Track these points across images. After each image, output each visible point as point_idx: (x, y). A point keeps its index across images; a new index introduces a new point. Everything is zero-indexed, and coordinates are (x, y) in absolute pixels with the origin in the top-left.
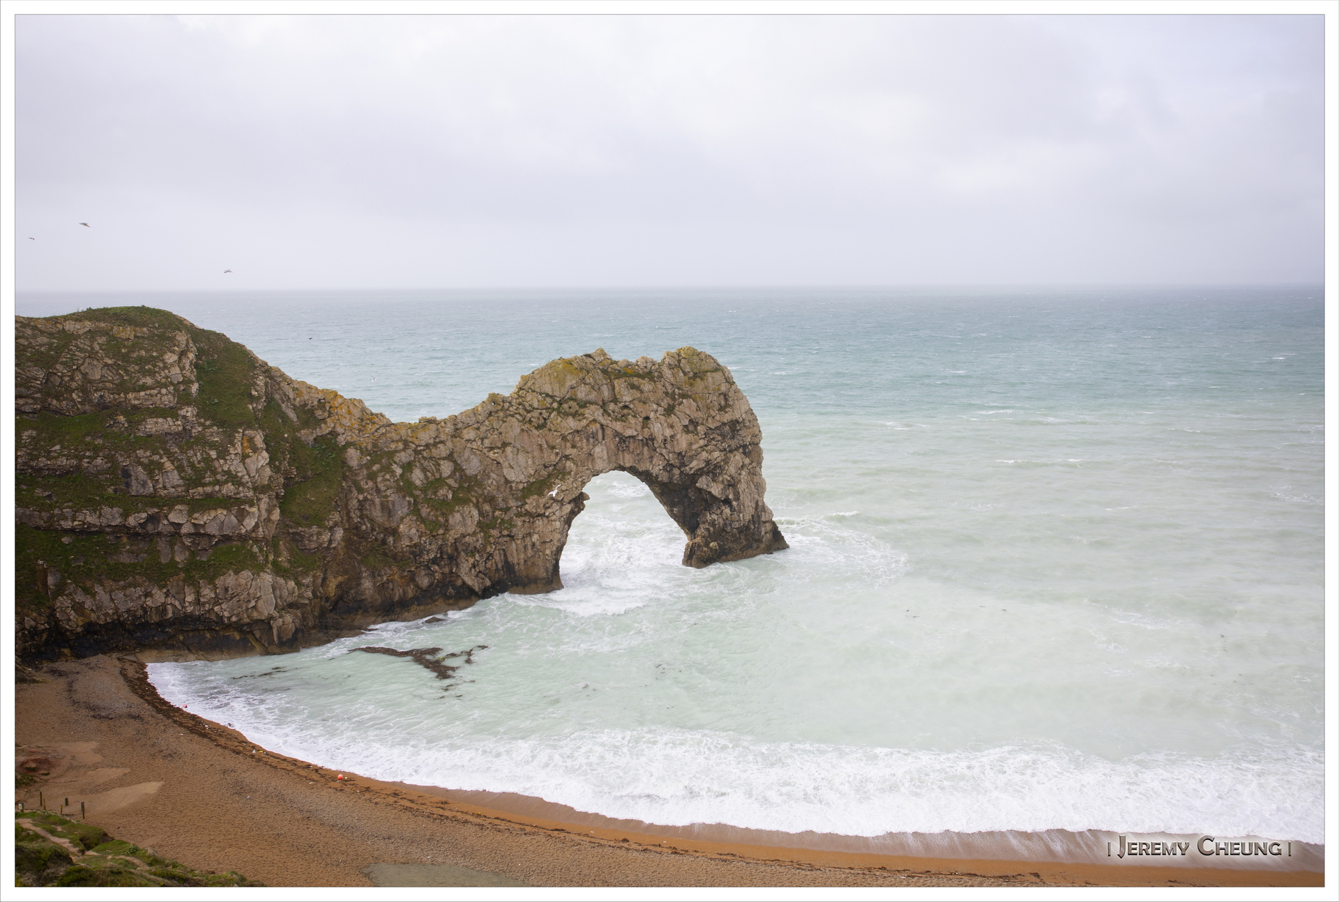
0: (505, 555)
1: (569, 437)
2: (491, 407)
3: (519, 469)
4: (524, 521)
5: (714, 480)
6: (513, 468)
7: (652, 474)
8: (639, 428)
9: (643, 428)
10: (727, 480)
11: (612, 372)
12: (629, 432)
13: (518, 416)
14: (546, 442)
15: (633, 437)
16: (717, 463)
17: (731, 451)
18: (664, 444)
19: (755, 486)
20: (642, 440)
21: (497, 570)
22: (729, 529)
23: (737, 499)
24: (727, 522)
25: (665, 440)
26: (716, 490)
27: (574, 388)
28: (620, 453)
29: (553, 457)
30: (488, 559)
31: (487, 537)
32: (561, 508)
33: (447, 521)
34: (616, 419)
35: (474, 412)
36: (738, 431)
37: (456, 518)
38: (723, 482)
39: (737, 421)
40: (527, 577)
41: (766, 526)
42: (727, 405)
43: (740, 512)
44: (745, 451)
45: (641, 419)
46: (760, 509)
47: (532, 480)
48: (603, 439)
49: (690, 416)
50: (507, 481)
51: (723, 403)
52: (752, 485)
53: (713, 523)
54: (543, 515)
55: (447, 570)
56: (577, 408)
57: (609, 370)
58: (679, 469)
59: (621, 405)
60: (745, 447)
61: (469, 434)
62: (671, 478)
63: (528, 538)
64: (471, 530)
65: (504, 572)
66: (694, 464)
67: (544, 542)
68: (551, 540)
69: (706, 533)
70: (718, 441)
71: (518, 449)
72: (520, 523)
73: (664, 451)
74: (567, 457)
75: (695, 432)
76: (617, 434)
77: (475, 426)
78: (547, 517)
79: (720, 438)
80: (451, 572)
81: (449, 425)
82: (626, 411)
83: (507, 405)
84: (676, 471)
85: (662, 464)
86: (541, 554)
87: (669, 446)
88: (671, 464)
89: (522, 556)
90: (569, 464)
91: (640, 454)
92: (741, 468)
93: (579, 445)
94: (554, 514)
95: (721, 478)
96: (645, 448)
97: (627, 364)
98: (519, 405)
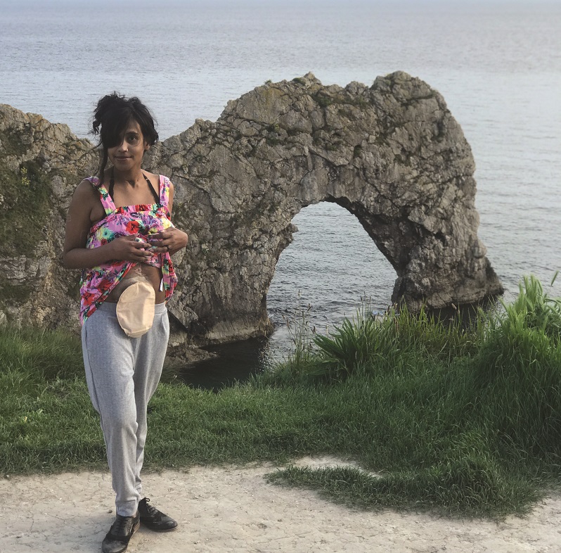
0: (213, 288)
1: (278, 166)
2: (198, 134)
3: (226, 198)
4: (232, 254)
5: (426, 213)
6: (221, 198)
7: (363, 205)
8: (350, 158)
9: (354, 158)
10: (440, 212)
11: (322, 97)
12: (341, 161)
13: (226, 143)
14: (255, 171)
15: (343, 166)
16: (430, 195)
17: (444, 183)
18: (376, 174)
19: (468, 220)
20: (353, 170)
21: (204, 303)
22: (441, 265)
23: (451, 233)
24: (440, 257)
25: (377, 170)
26: (429, 223)
27: (283, 114)
28: (331, 183)
29: (262, 187)
30: (195, 292)
31: (194, 269)
32: (269, 240)
34: (326, 148)
35: (183, 137)
36: (451, 161)
38: (436, 215)
39: (451, 151)
40: (234, 310)
41: (478, 263)
42: (441, 134)
43: (453, 247)
44: (458, 183)
45: (352, 148)
46: (473, 245)
47: (240, 211)
48: (314, 168)
49: (402, 145)
50: (215, 211)
51: (436, 132)
52: (465, 218)
53: (425, 259)
54: (251, 247)
56: (286, 136)
57: (320, 96)
58: (391, 201)
59: (333, 132)
60: (458, 178)
62: (382, 210)
63: (236, 271)
65: (211, 306)
66: (407, 195)
67: (251, 276)
68: (259, 274)
69: (418, 269)
70: (431, 172)
71: (225, 179)
72: (227, 255)
73: (376, 182)
74: (275, 186)
75: (407, 163)
76: (328, 163)
77: (183, 153)
78: (256, 249)
79: (433, 169)
82: (336, 139)
83: (214, 132)
84: (388, 204)
85: (375, 194)
86: (249, 287)
87: (381, 176)
88: (383, 196)
89: (230, 289)
90: (278, 195)
91: (353, 184)
92: (455, 200)
93: (289, 174)
94: (262, 246)
95: (434, 211)
96: (357, 179)
97: (338, 89)
98: (227, 132)
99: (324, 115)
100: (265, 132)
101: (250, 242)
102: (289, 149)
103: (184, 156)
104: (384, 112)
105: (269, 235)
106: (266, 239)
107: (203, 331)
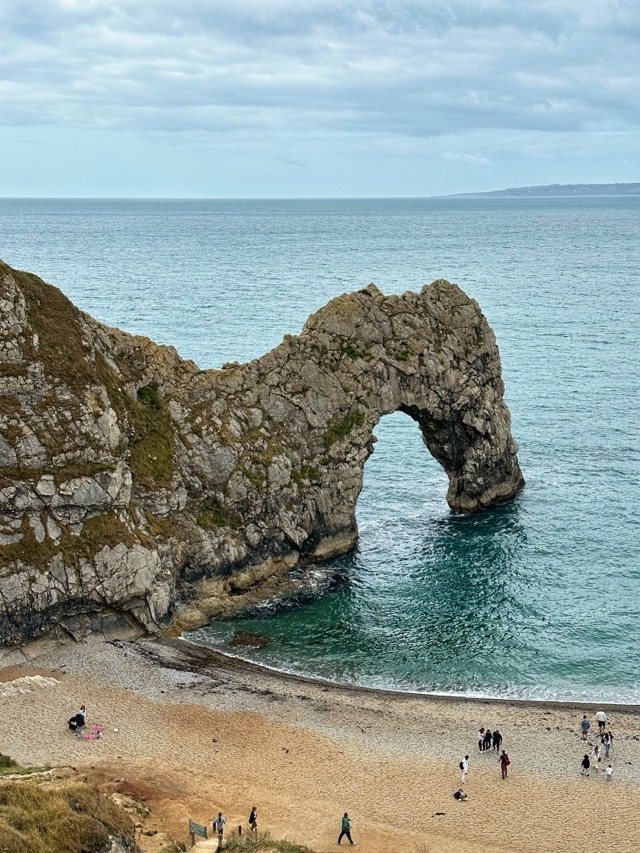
0: (316, 505)
1: (360, 378)
2: (288, 349)
3: (319, 413)
4: (329, 468)
5: (477, 416)
6: (315, 413)
7: (429, 412)
8: (416, 366)
9: (419, 366)
10: (485, 414)
11: (392, 307)
12: (411, 370)
13: (313, 358)
14: (341, 384)
15: (412, 375)
16: (477, 398)
17: (484, 385)
18: (437, 381)
19: (504, 419)
20: (419, 378)
21: (311, 520)
22: (489, 464)
23: (494, 433)
24: (488, 457)
25: (438, 377)
26: (479, 424)
27: (358, 326)
28: (402, 392)
29: (348, 399)
30: (303, 510)
31: (301, 485)
32: (358, 452)
33: (267, 473)
34: (398, 359)
35: (275, 354)
36: (487, 364)
37: (274, 469)
38: (483, 416)
39: (487, 355)
40: (335, 526)
42: (480, 339)
43: (497, 446)
44: (493, 384)
45: (417, 357)
46: (509, 441)
47: (332, 425)
48: (388, 378)
49: (453, 351)
50: (311, 427)
51: (476, 337)
52: (502, 418)
53: (478, 459)
54: (345, 461)
55: (271, 525)
56: (365, 347)
58: (450, 406)
59: (401, 342)
60: (492, 380)
61: (273, 379)
62: (443, 416)
63: (334, 485)
64: (288, 480)
65: (316, 522)
66: (462, 398)
67: (347, 489)
69: (473, 469)
70: (475, 376)
71: (317, 394)
72: (325, 471)
73: (438, 388)
74: (357, 398)
75: (459, 368)
76: (399, 372)
77: (277, 370)
78: (348, 462)
79: (475, 372)
80: (275, 527)
81: (254, 371)
82: (404, 349)
83: (302, 346)
84: (447, 408)
85: (437, 400)
87: (441, 382)
88: (443, 401)
89: (331, 505)
90: (361, 407)
91: (419, 392)
92: (495, 401)
93: (369, 385)
94: (354, 460)
95: (481, 413)
96: (423, 386)
97: (396, 299)
98: (314, 347)
99: (392, 325)
101: (343, 457)
102: (367, 361)
103: (279, 373)
104: (436, 319)
105: (358, 446)
106: (356, 452)
107: (312, 549)
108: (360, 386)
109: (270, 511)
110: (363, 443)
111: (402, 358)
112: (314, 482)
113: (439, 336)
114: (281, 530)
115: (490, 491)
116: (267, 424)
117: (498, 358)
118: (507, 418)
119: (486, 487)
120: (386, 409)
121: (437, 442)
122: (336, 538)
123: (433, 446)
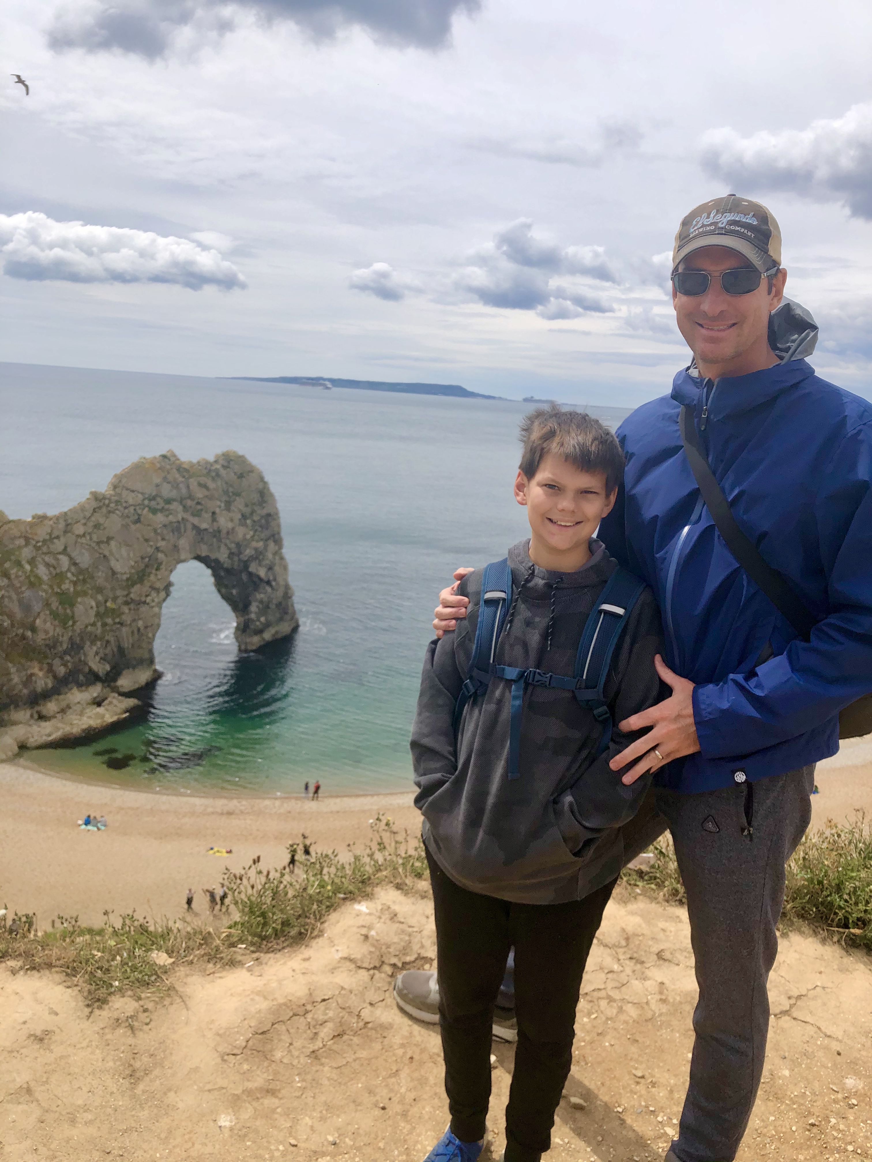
0: (118, 641)
1: (160, 531)
2: (94, 504)
3: (122, 561)
4: (130, 609)
5: (260, 565)
6: (118, 560)
7: (220, 561)
8: (210, 522)
9: (212, 522)
10: (268, 564)
11: (184, 471)
12: (204, 526)
13: (117, 512)
14: (143, 536)
15: (206, 530)
16: (261, 550)
17: (267, 540)
18: (227, 535)
20: (212, 533)
21: (114, 655)
22: (270, 606)
23: (275, 580)
24: (270, 599)
25: (228, 532)
26: (262, 573)
27: (159, 486)
28: (197, 543)
29: (149, 549)
30: (106, 646)
31: (104, 625)
32: (158, 595)
33: (73, 613)
34: (193, 515)
35: (82, 508)
36: (269, 523)
37: (79, 609)
38: (265, 566)
39: (269, 515)
40: (135, 658)
42: (263, 501)
43: (277, 590)
44: (274, 540)
45: (211, 514)
46: (287, 587)
47: (133, 571)
48: (185, 532)
49: (241, 511)
50: (114, 573)
51: (261, 499)
52: (281, 567)
53: (261, 602)
54: (145, 603)
55: (76, 659)
56: (163, 505)
57: (182, 470)
58: (238, 556)
59: (196, 501)
60: (273, 535)
61: (79, 529)
62: (232, 565)
64: (92, 620)
65: (118, 656)
66: (247, 552)
67: (145, 627)
68: (151, 625)
69: (256, 610)
70: (260, 532)
71: (120, 543)
72: (127, 611)
73: (228, 542)
74: (157, 549)
75: (245, 525)
76: (195, 527)
77: (83, 521)
78: (148, 604)
79: (260, 529)
80: (80, 660)
81: (61, 522)
82: (199, 507)
83: (107, 502)
84: (236, 559)
85: (227, 552)
87: (230, 537)
88: (233, 552)
89: (131, 641)
90: (160, 555)
91: (212, 545)
92: (275, 554)
93: (167, 538)
94: (153, 601)
95: (264, 563)
96: (215, 540)
97: (192, 465)
98: (117, 502)
99: (188, 486)
100: (146, 502)
101: (143, 599)
102: (167, 516)
103: (85, 524)
104: (227, 483)
105: (158, 590)
106: (155, 595)
107: (115, 680)
108: (159, 538)
109: (75, 647)
110: (162, 587)
111: (197, 514)
112: (117, 620)
113: (229, 496)
114: (86, 664)
115: (270, 628)
116: (73, 569)
117: (279, 518)
118: (285, 568)
119: (268, 625)
120: (183, 557)
121: (226, 586)
122: (136, 671)
123: (223, 590)
